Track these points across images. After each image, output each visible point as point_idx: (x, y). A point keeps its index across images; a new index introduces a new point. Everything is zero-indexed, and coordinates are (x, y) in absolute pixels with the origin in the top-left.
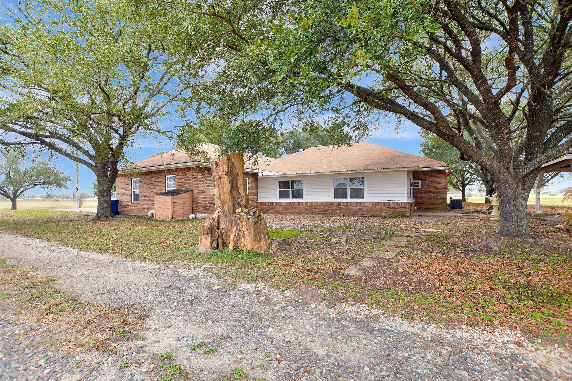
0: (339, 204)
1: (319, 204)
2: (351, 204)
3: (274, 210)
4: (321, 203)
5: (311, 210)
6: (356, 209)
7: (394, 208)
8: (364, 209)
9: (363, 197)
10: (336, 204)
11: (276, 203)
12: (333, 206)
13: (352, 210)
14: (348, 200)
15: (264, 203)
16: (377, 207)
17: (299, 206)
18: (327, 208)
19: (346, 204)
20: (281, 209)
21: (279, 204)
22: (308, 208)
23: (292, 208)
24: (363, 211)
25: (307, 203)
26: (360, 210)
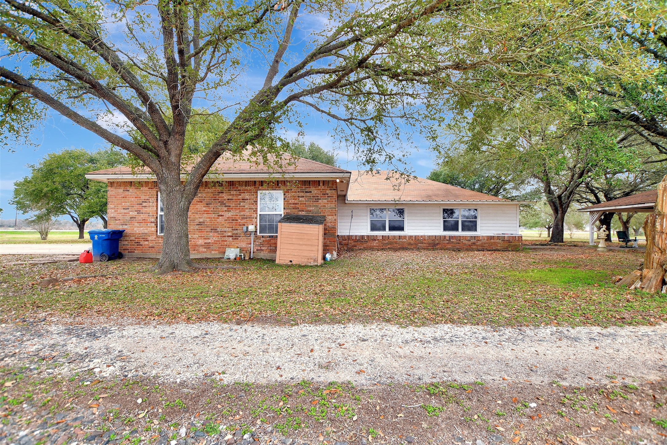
0: (451, 237)
1: (427, 238)
2: (465, 237)
3: (365, 246)
4: (429, 236)
5: (416, 244)
6: (470, 243)
7: (509, 241)
8: (479, 243)
9: (476, 230)
10: (447, 238)
11: (368, 236)
12: (443, 240)
13: (465, 244)
14: (460, 233)
15: (349, 237)
16: (492, 241)
17: (401, 240)
18: (437, 242)
19: (459, 238)
20: (375, 244)
21: (374, 238)
22: (412, 242)
23: (391, 243)
24: (477, 245)
25: (411, 236)
26: (474, 244)
